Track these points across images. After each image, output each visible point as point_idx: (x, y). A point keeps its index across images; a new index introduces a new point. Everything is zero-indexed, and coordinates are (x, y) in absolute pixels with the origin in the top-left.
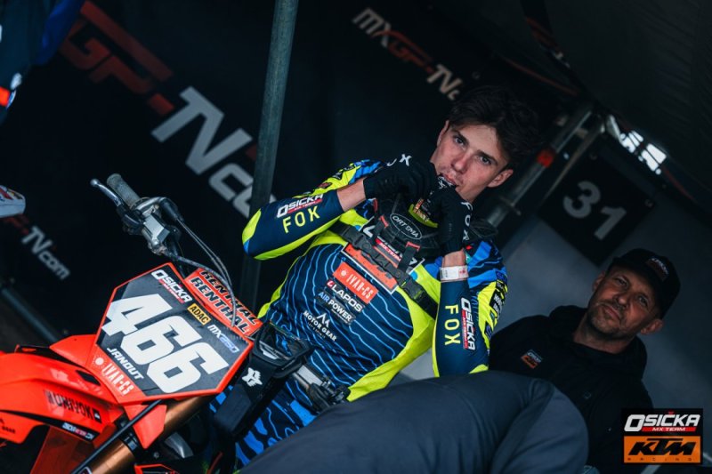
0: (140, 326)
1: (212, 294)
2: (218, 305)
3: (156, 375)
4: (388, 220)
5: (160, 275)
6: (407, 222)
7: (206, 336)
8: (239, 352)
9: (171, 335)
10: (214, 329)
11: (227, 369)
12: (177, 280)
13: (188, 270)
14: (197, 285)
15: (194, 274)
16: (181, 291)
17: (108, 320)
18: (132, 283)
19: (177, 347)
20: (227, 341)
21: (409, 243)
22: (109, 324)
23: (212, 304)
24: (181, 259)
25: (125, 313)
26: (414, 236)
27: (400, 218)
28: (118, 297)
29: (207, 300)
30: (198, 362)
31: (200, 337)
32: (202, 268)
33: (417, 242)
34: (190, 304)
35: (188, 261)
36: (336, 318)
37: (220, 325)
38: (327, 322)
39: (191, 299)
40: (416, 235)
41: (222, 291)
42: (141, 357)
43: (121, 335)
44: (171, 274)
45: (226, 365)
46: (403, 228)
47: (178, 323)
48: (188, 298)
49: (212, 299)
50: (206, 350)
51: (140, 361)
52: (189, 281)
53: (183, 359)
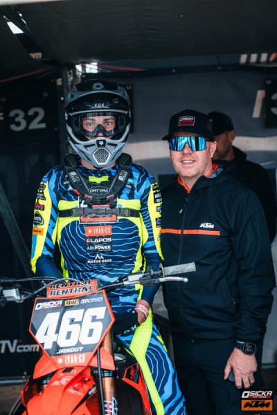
0: (57, 332)
1: (63, 291)
2: (71, 292)
3: (86, 341)
4: (90, 195)
5: (39, 306)
6: (97, 188)
7: (85, 307)
8: (103, 298)
9: (72, 321)
10: (84, 301)
11: (107, 309)
12: (48, 300)
13: (44, 293)
14: (55, 294)
15: (48, 291)
16: (54, 303)
17: (43, 344)
18: (33, 321)
19: (80, 323)
20: (93, 300)
22: (45, 345)
23: (69, 294)
24: (36, 292)
25: (46, 334)
26: (107, 192)
27: (94, 189)
28: (35, 332)
29: (65, 295)
30: (94, 319)
31: (83, 310)
32: (48, 286)
33: (110, 194)
34: (63, 303)
35: (40, 289)
36: (103, 252)
37: (84, 297)
38: (102, 257)
39: (62, 301)
40: (107, 190)
41: (66, 286)
42: (73, 342)
43: (55, 343)
44: (43, 301)
45: (105, 308)
46: (99, 193)
47: (69, 315)
48: (60, 302)
49: (66, 293)
50: (91, 312)
51: (74, 343)
52: (49, 296)
53: (88, 324)
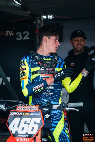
0: (18, 126)
1: (24, 108)
2: (27, 109)
3: (30, 132)
5: (12, 114)
7: (32, 117)
8: (40, 114)
9: (25, 123)
10: (32, 114)
11: (41, 119)
12: (16, 112)
13: (15, 108)
14: (20, 109)
15: (17, 108)
16: (19, 113)
17: (11, 131)
18: (9, 120)
19: (29, 124)
20: (36, 114)
21: (53, 65)
24: (12, 107)
25: (13, 127)
26: (52, 64)
28: (9, 125)
29: (24, 110)
30: (35, 123)
31: (31, 118)
32: (17, 106)
33: (53, 64)
34: (23, 114)
35: (14, 106)
36: (50, 89)
37: (32, 113)
38: (49, 91)
39: (22, 113)
40: (52, 63)
41: (25, 106)
42: (24, 132)
43: (16, 132)
44: (14, 112)
45: (40, 119)
47: (24, 119)
48: (21, 113)
49: (25, 109)
50: (34, 119)
53: (32, 125)
